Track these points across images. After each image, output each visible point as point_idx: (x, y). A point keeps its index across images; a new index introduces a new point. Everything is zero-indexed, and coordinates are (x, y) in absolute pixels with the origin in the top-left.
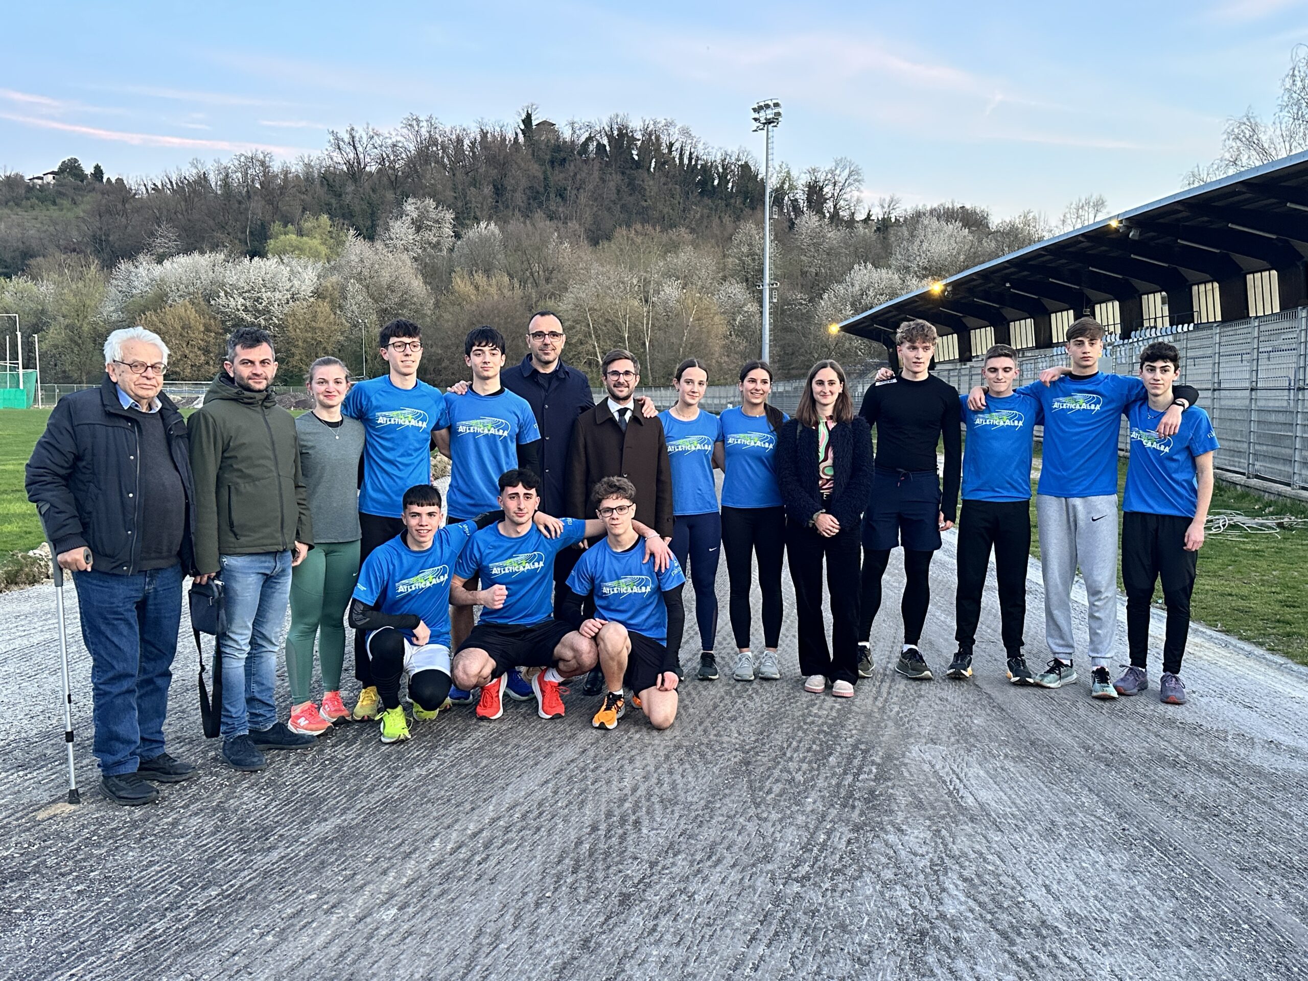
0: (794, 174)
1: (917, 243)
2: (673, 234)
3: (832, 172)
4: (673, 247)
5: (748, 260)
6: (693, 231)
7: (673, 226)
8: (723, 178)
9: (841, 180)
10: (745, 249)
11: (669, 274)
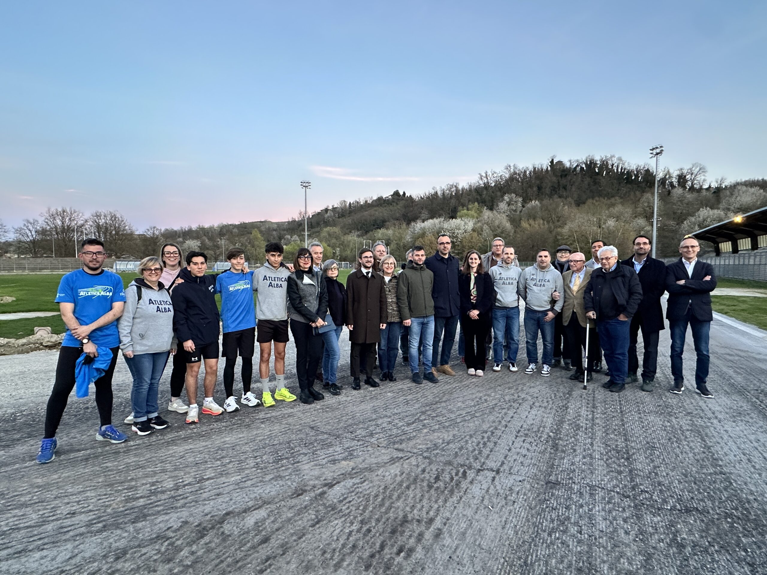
0: (671, 171)
1: (734, 197)
2: (613, 200)
3: (691, 169)
4: (613, 205)
5: (648, 209)
6: (621, 198)
7: (613, 196)
8: (637, 176)
9: (695, 172)
10: (646, 204)
11: (610, 216)
